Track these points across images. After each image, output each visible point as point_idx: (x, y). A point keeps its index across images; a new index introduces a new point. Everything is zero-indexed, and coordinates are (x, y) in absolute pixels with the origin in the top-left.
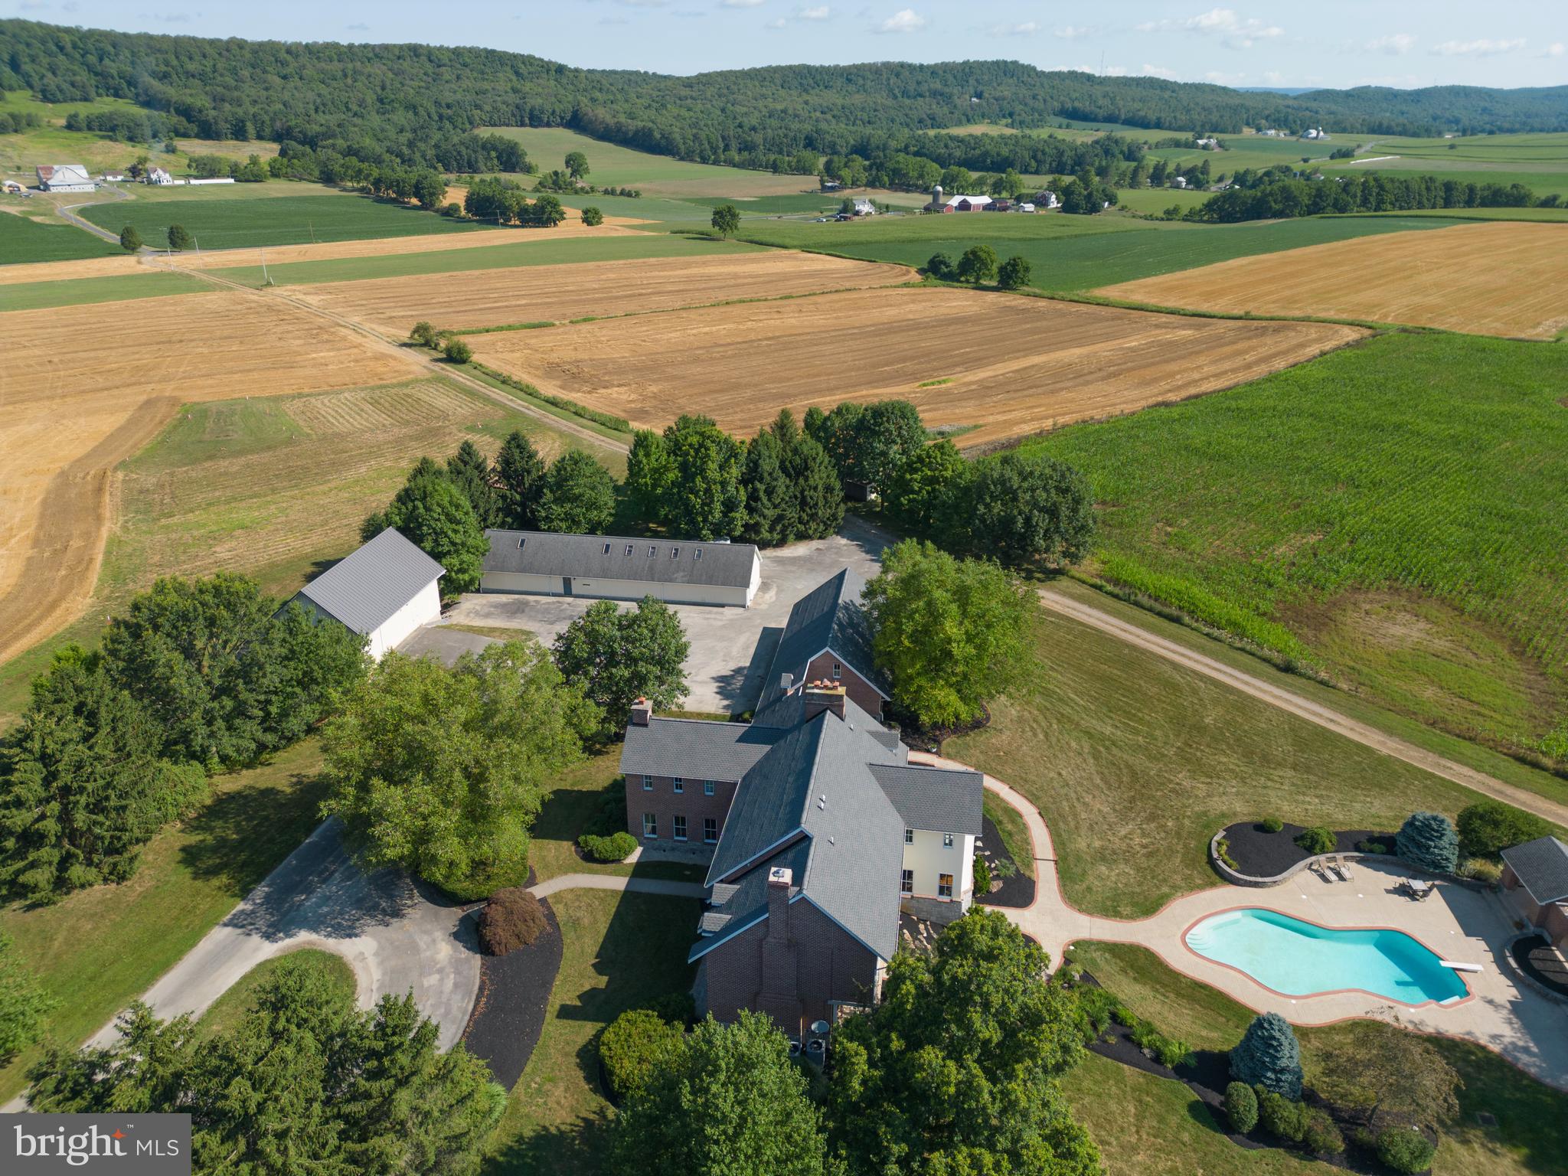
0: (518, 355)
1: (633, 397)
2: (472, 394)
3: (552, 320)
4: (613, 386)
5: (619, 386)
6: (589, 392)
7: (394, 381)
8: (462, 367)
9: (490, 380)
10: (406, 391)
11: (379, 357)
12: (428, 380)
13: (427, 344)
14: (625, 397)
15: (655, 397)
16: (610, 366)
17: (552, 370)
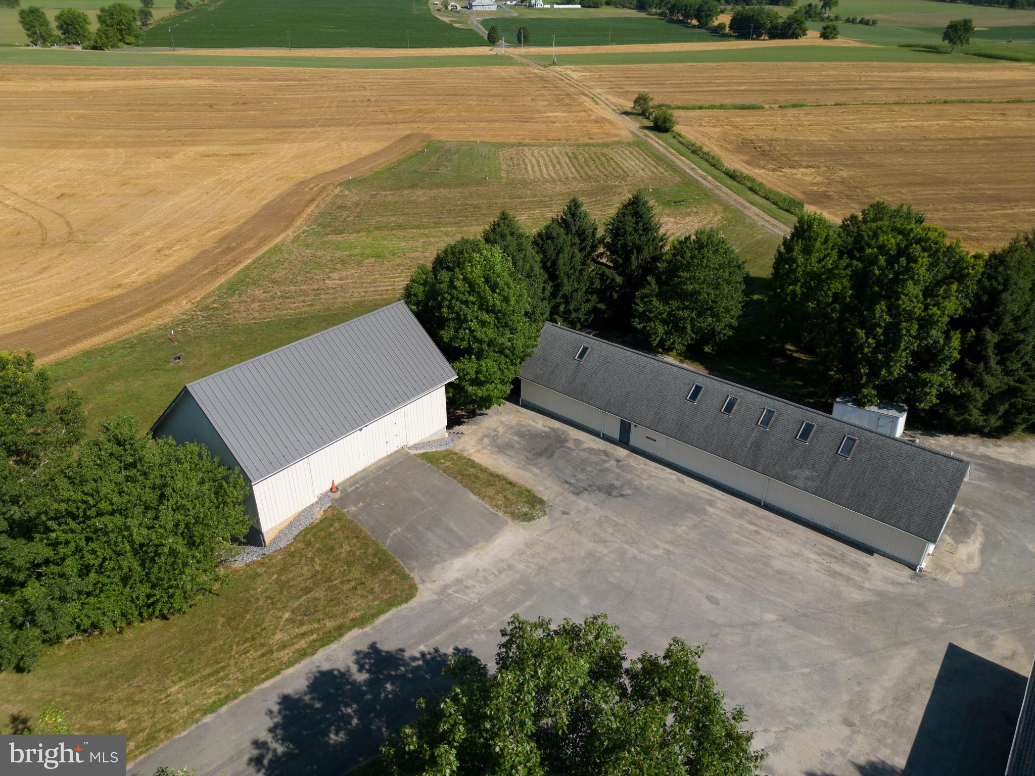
0: (718, 129)
1: (819, 179)
2: (659, 158)
3: (763, 104)
4: (801, 166)
5: (807, 167)
6: (773, 170)
7: (600, 141)
8: (664, 135)
9: (683, 149)
10: (605, 150)
11: (600, 121)
12: (629, 144)
13: (643, 114)
14: (808, 179)
15: (842, 183)
16: (805, 147)
17: (745, 146)
